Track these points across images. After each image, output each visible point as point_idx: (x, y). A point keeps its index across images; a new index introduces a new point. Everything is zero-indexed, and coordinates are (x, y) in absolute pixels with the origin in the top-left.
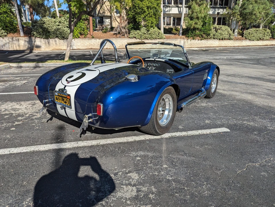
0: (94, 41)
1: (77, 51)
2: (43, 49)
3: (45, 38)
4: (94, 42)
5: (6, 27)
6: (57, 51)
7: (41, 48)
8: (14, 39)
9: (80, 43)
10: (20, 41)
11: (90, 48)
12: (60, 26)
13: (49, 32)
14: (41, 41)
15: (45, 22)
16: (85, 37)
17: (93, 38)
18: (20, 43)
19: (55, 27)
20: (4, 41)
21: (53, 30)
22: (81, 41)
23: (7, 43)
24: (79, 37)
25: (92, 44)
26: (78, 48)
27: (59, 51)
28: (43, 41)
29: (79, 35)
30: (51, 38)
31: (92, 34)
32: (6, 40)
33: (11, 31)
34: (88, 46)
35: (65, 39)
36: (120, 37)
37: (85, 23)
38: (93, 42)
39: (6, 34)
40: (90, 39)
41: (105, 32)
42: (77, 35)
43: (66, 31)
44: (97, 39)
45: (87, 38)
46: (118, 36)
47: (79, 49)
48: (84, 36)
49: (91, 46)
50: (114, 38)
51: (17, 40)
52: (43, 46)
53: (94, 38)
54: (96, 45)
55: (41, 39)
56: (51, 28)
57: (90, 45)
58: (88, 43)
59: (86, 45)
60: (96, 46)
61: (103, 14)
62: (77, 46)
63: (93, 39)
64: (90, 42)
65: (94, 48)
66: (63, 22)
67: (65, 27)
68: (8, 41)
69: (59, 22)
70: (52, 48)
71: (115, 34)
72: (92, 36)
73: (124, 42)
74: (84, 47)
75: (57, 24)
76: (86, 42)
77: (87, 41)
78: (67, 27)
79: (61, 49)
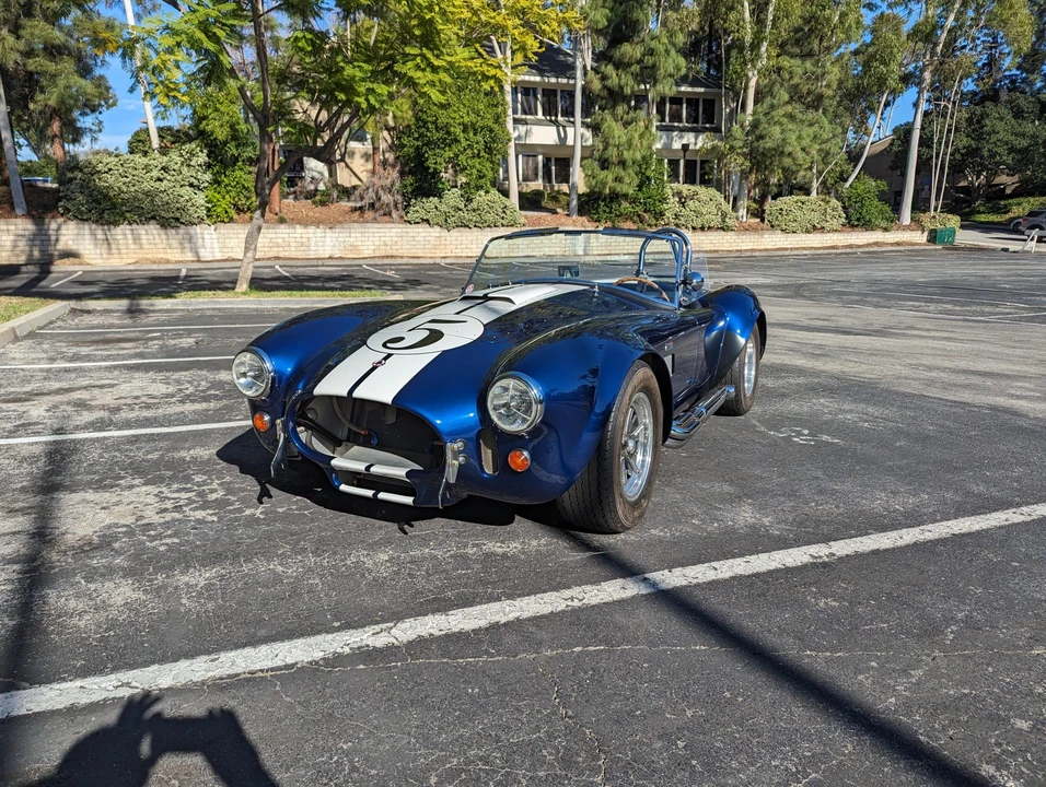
0: (287, 231)
2: (100, 261)
4: (287, 235)
6: (155, 267)
9: (237, 241)
11: (271, 255)
12: (165, 182)
15: (112, 170)
17: (282, 221)
19: (145, 186)
21: (137, 195)
22: (240, 231)
24: (231, 220)
25: (280, 241)
26: (228, 254)
27: (162, 267)
29: (233, 213)
30: (130, 223)
31: (277, 209)
34: (267, 249)
35: (183, 227)
36: (375, 220)
37: (252, 172)
38: (282, 236)
40: (271, 226)
41: (323, 203)
42: (226, 212)
43: (186, 197)
44: (298, 226)
46: (369, 214)
47: (235, 260)
48: (249, 214)
49: (276, 249)
50: (354, 222)
53: (286, 222)
54: (292, 244)
56: (132, 189)
57: (271, 244)
58: (265, 240)
60: (293, 249)
62: (225, 250)
63: (282, 226)
64: (271, 236)
65: (287, 254)
66: (176, 167)
67: (181, 186)
69: (162, 169)
70: (135, 255)
71: (355, 209)
72: (275, 217)
73: (392, 234)
75: (155, 173)
78: (191, 185)
79: (168, 262)
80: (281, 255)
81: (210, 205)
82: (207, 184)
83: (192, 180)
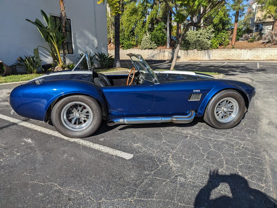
0: (234, 51)
1: (213, 61)
2: (182, 60)
3: (185, 50)
5: (159, 41)
6: (192, 62)
7: (180, 58)
8: (161, 51)
9: (217, 54)
10: (165, 52)
11: (227, 59)
12: (200, 38)
13: (189, 44)
14: (182, 52)
15: (187, 35)
16: (224, 48)
17: (233, 48)
18: (165, 54)
19: (195, 39)
20: (154, 52)
21: (193, 42)
22: (219, 51)
23: (156, 54)
24: (218, 48)
25: (231, 54)
26: (214, 58)
27: (194, 62)
28: (183, 52)
29: (218, 46)
30: (190, 50)
31: (233, 44)
32: (156, 51)
33: (161, 44)
34: (226, 57)
35: (203, 50)
36: (269, 47)
37: (228, 33)
38: (232, 52)
39: (157, 47)
40: (229, 49)
41: (251, 41)
42: (216, 46)
43: (205, 42)
44: (238, 49)
45: (226, 48)
46: (269, 44)
47: (215, 60)
48: (224, 46)
49: (229, 57)
50: (260, 47)
51: (163, 52)
52: (182, 57)
53: (235, 48)
54: (235, 55)
55: (182, 50)
56: (192, 40)
57: (228, 55)
58: (226, 54)
59: (223, 56)
60: (235, 57)
61: (264, 20)
62: (214, 57)
63: (233, 50)
64: (228, 53)
65: (233, 59)
66: (204, 33)
67: (204, 39)
68: (157, 53)
69: (200, 34)
70: (190, 58)
71: (263, 43)
72: (232, 47)
73: (275, 52)
74: (221, 58)
75: (198, 36)
76: (225, 53)
77: (225, 51)
78: (207, 38)
79: (197, 60)
80: (231, 59)
81: (211, 44)
82: (212, 38)
83: (208, 37)
